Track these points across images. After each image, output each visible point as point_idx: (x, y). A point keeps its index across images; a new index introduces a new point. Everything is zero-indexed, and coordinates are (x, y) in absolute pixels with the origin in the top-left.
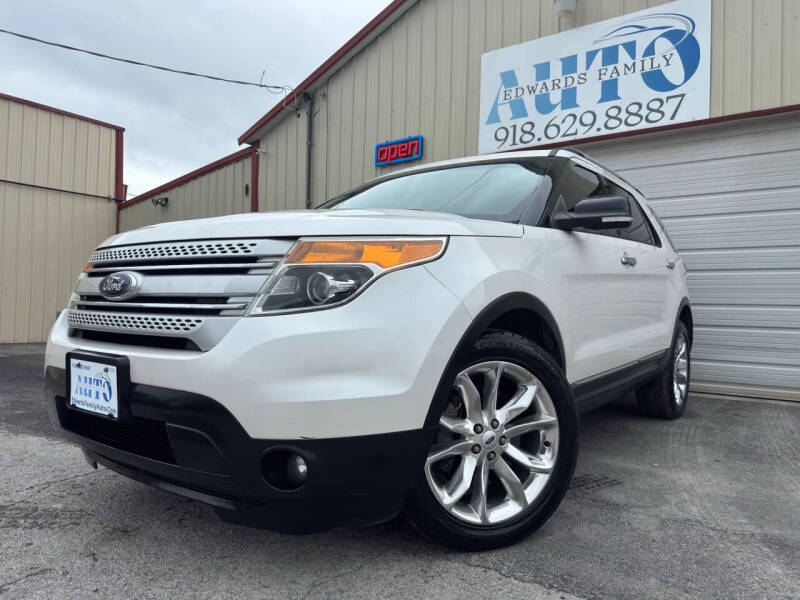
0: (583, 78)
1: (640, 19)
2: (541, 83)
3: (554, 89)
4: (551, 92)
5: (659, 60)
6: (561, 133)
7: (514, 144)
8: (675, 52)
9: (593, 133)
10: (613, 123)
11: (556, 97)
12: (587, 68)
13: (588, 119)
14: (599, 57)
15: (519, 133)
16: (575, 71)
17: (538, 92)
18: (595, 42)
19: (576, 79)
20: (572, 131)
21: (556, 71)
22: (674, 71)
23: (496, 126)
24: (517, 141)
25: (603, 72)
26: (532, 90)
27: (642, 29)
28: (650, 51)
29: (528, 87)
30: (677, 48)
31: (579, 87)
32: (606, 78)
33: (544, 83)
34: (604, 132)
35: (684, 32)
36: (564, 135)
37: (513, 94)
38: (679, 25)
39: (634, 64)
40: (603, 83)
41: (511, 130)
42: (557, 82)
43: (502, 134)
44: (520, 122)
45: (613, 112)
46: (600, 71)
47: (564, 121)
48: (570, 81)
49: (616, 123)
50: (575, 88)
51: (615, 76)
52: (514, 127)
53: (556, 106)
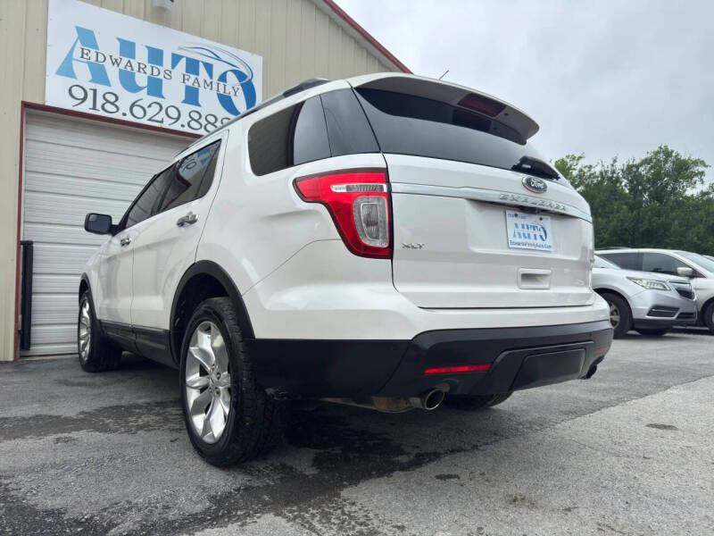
0: (169, 75)
1: (217, 48)
2: (125, 60)
3: (139, 71)
4: (137, 74)
5: (229, 89)
6: (148, 117)
7: (94, 108)
8: (240, 87)
9: (177, 127)
10: (194, 124)
11: (141, 80)
12: (173, 67)
13: (173, 113)
14: (183, 63)
15: (100, 101)
16: (161, 64)
17: (122, 66)
18: (180, 48)
19: (162, 73)
20: (158, 118)
21: (142, 55)
22: (240, 102)
23: (70, 82)
24: (99, 106)
25: (186, 77)
26: (115, 62)
27: (218, 58)
28: (223, 78)
29: (111, 56)
30: (242, 85)
31: (164, 81)
32: (190, 83)
33: (129, 61)
34: (187, 129)
35: (246, 77)
36: (150, 120)
37: (93, 55)
38: (243, 69)
39: (211, 83)
40: (187, 86)
41: (90, 94)
42: (142, 66)
43: (79, 93)
44: (101, 89)
45: (196, 116)
46: (184, 75)
47: (150, 106)
48: (156, 72)
49: (197, 126)
50: (161, 81)
51: (196, 85)
52: (95, 91)
53: (142, 88)
